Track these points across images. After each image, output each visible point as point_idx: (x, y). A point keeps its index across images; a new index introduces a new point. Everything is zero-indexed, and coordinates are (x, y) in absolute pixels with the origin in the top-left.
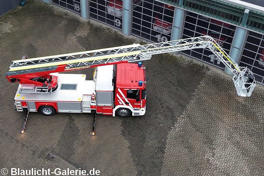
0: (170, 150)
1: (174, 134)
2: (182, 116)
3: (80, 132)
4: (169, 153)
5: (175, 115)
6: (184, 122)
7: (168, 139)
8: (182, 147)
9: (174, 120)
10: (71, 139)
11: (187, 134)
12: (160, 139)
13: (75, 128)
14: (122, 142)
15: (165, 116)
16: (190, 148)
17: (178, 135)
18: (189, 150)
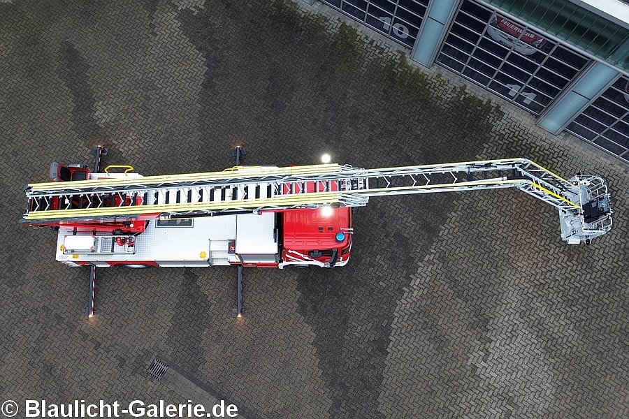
0: (399, 347)
1: (408, 305)
2: (427, 257)
3: (212, 307)
4: (395, 354)
5: (413, 256)
6: (431, 275)
7: (396, 319)
8: (422, 338)
9: (410, 268)
10: (195, 327)
11: (437, 304)
12: (378, 320)
13: (201, 298)
14: (299, 331)
15: (391, 259)
16: (440, 341)
17: (416, 309)
18: (437, 345)
